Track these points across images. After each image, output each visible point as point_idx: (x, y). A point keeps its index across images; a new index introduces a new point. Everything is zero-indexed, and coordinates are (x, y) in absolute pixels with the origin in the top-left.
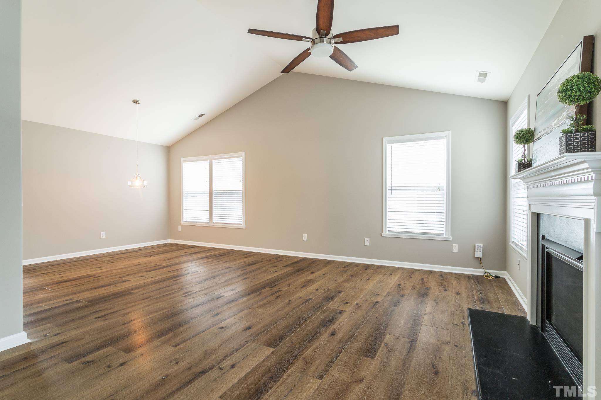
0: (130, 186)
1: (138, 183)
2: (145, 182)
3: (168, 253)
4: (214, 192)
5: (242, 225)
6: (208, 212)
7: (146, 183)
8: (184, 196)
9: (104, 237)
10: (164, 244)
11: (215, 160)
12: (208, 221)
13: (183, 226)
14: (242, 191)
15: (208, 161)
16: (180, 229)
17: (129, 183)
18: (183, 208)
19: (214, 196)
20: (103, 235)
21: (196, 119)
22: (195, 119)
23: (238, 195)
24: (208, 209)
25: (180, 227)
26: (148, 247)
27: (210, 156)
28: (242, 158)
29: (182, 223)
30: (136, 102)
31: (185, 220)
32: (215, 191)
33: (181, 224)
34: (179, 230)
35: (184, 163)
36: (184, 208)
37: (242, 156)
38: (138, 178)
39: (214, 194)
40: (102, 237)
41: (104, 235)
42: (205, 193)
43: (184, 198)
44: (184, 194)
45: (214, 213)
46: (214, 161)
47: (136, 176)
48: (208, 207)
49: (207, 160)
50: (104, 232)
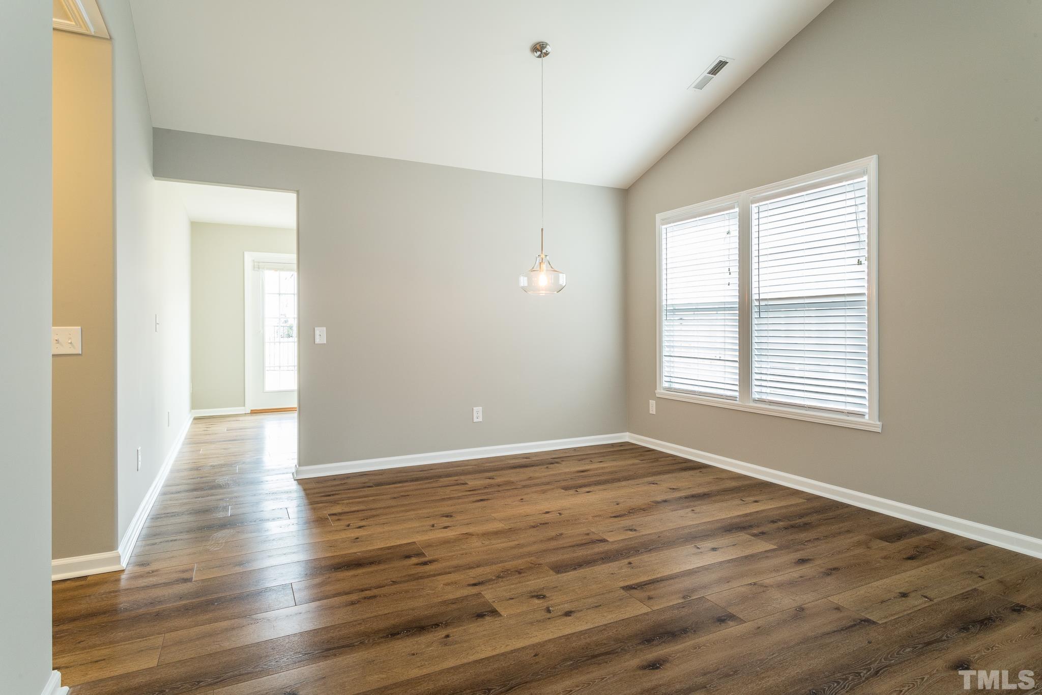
0: (525, 290)
1: (543, 280)
2: (561, 275)
3: (624, 483)
4: (757, 304)
5: (867, 417)
6: (737, 365)
7: (563, 279)
8: (664, 318)
9: (480, 419)
10: (613, 445)
11: (757, 204)
12: (737, 394)
13: (659, 399)
14: (865, 298)
15: (737, 210)
16: (653, 409)
17: (523, 281)
18: (661, 352)
19: (755, 315)
20: (478, 414)
21: (701, 86)
22: (696, 87)
23: (849, 313)
24: (735, 355)
25: (652, 403)
26: (575, 449)
27: (743, 194)
28: (865, 178)
29: (660, 392)
30: (539, 49)
31: (666, 385)
32: (759, 300)
33: (657, 396)
34: (651, 412)
35: (665, 226)
36: (666, 351)
37: (864, 173)
38: (544, 266)
39: (755, 309)
40: (475, 420)
41: (480, 414)
42: (725, 309)
43: (665, 323)
44: (664, 313)
45: (755, 370)
46: (754, 208)
47: (538, 259)
48: (734, 350)
49: (733, 208)
50: (481, 408)
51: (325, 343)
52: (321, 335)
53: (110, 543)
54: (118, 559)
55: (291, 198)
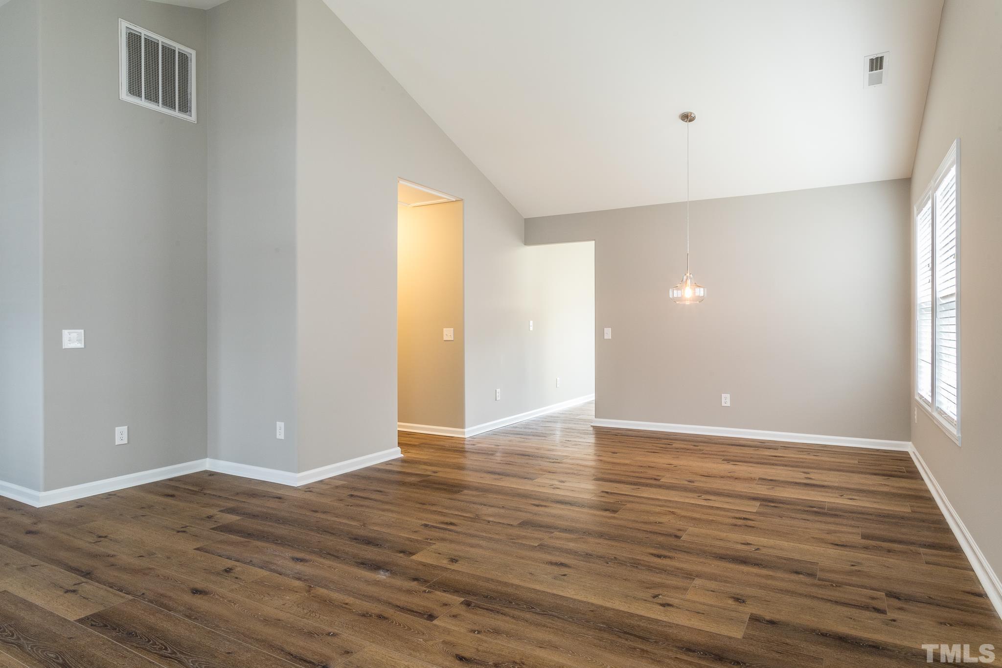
1: (688, 293)
9: (728, 404)
10: (878, 450)
11: (937, 192)
16: (916, 418)
19: (937, 316)
20: (726, 400)
25: (916, 411)
29: (916, 399)
30: (687, 117)
34: (915, 421)
36: (920, 355)
38: (689, 281)
39: (938, 309)
40: (723, 404)
45: (936, 376)
46: (937, 196)
47: (685, 277)
50: (729, 395)
51: (610, 338)
52: (608, 333)
53: (460, 423)
54: (464, 433)
55: (591, 244)
